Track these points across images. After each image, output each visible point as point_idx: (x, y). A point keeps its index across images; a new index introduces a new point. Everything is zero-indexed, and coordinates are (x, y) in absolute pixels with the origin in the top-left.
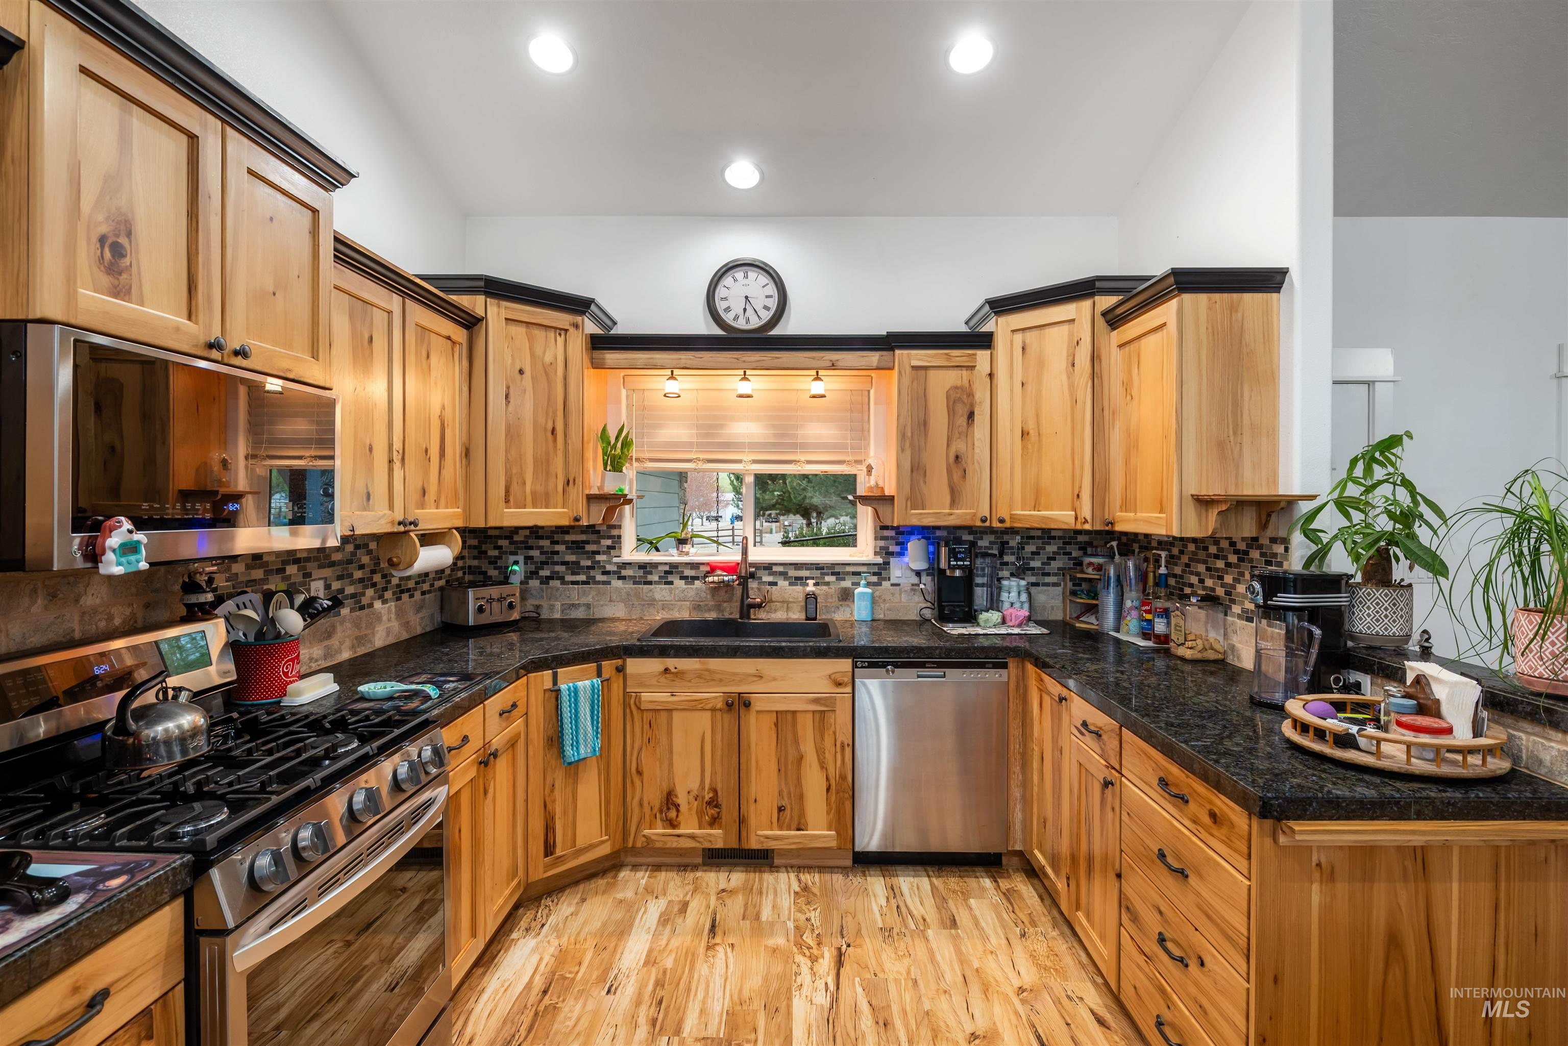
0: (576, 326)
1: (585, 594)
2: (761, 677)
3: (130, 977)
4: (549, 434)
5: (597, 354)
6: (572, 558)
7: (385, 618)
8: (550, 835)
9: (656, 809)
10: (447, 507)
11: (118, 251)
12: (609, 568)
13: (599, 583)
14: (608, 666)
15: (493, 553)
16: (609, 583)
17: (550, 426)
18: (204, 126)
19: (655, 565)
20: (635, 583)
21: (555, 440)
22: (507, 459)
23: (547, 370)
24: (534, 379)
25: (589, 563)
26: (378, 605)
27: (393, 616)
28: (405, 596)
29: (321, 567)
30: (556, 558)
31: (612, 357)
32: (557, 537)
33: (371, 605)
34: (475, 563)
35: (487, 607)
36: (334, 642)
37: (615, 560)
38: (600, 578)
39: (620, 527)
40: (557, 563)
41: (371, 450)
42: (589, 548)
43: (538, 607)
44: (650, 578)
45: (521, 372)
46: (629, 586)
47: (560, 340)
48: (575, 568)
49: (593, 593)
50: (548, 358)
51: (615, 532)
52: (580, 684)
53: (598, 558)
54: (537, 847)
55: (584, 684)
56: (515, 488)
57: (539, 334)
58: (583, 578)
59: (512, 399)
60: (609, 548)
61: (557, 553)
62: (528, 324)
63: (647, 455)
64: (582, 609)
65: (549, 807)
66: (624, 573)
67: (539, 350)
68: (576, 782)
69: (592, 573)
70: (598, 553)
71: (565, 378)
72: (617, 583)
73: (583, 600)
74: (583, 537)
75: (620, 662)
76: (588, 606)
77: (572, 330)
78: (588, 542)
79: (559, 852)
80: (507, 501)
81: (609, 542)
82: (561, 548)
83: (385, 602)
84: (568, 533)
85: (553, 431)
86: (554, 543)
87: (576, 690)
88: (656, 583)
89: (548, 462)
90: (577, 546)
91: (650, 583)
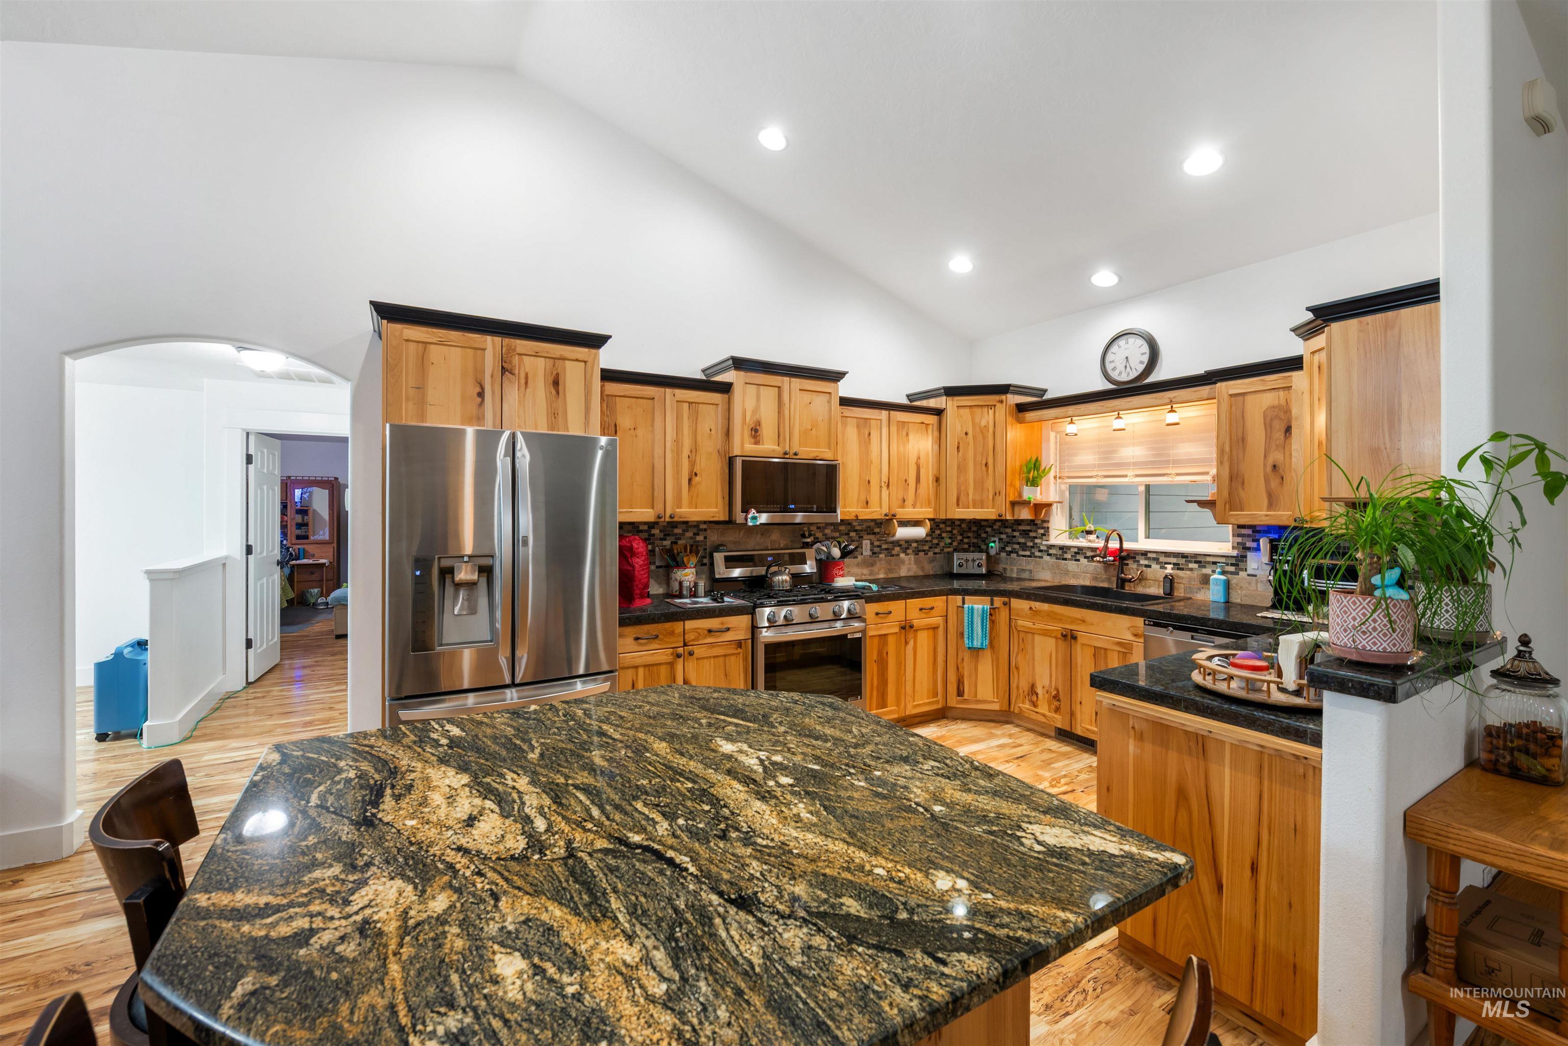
0: (1001, 402)
1: (1029, 563)
2: (1084, 621)
3: (736, 629)
4: (984, 467)
5: (1021, 415)
6: (1022, 540)
7: (907, 562)
8: (961, 685)
9: (1026, 692)
10: (921, 507)
11: (756, 431)
12: (1042, 548)
13: (1036, 557)
14: (998, 601)
15: (984, 535)
16: (1041, 557)
17: (984, 462)
18: (783, 382)
19: (1069, 548)
20: (1057, 559)
21: (987, 470)
22: (958, 483)
23: (983, 430)
24: (974, 437)
25: (1031, 544)
26: (902, 555)
27: (912, 562)
28: (921, 554)
29: (868, 534)
30: (1014, 540)
31: (1030, 415)
32: (1015, 527)
33: (898, 555)
34: (975, 541)
35: (965, 564)
36: (875, 569)
37: (1044, 543)
38: (1037, 554)
39: (1048, 522)
40: (1014, 543)
41: (869, 482)
42: (1032, 534)
43: (1005, 569)
44: (1066, 556)
45: (966, 434)
46: (1052, 560)
47: (991, 412)
48: (1024, 547)
49: (1033, 563)
50: (983, 423)
51: (1045, 525)
52: (975, 606)
53: (1037, 541)
54: (952, 689)
55: (978, 607)
56: (963, 498)
57: (978, 411)
58: (1028, 553)
59: (961, 449)
60: (1043, 535)
61: (1014, 537)
62: (970, 406)
63: (1066, 475)
64: (1027, 573)
65: (960, 669)
66: (1051, 551)
67: (977, 420)
68: (977, 662)
69: (1033, 550)
70: (1036, 538)
71: (994, 433)
72: (1047, 558)
73: (1028, 567)
74: (1028, 528)
75: (1006, 599)
76: (1031, 571)
77: (998, 405)
78: (1030, 531)
79: (966, 696)
80: (958, 505)
81: (1042, 531)
82: (1016, 534)
83: (907, 554)
84: (1020, 524)
85: (986, 465)
86: (1014, 530)
87: (972, 609)
88: (1070, 560)
89: (983, 482)
90: (1025, 533)
91: (1066, 559)
